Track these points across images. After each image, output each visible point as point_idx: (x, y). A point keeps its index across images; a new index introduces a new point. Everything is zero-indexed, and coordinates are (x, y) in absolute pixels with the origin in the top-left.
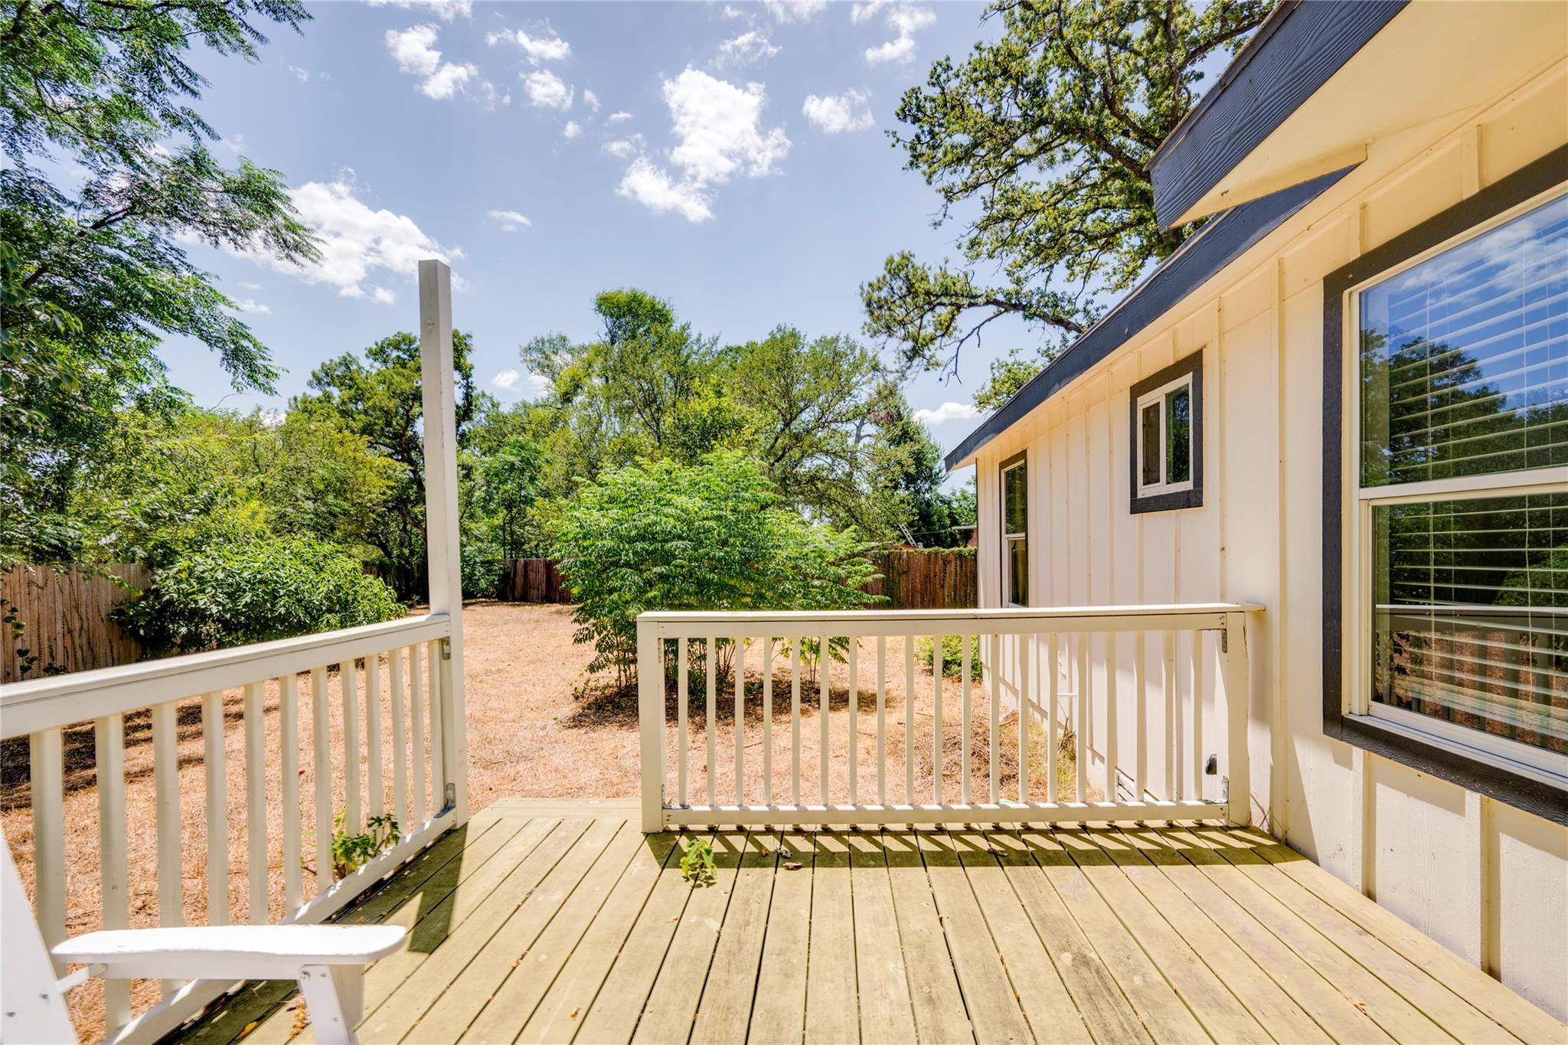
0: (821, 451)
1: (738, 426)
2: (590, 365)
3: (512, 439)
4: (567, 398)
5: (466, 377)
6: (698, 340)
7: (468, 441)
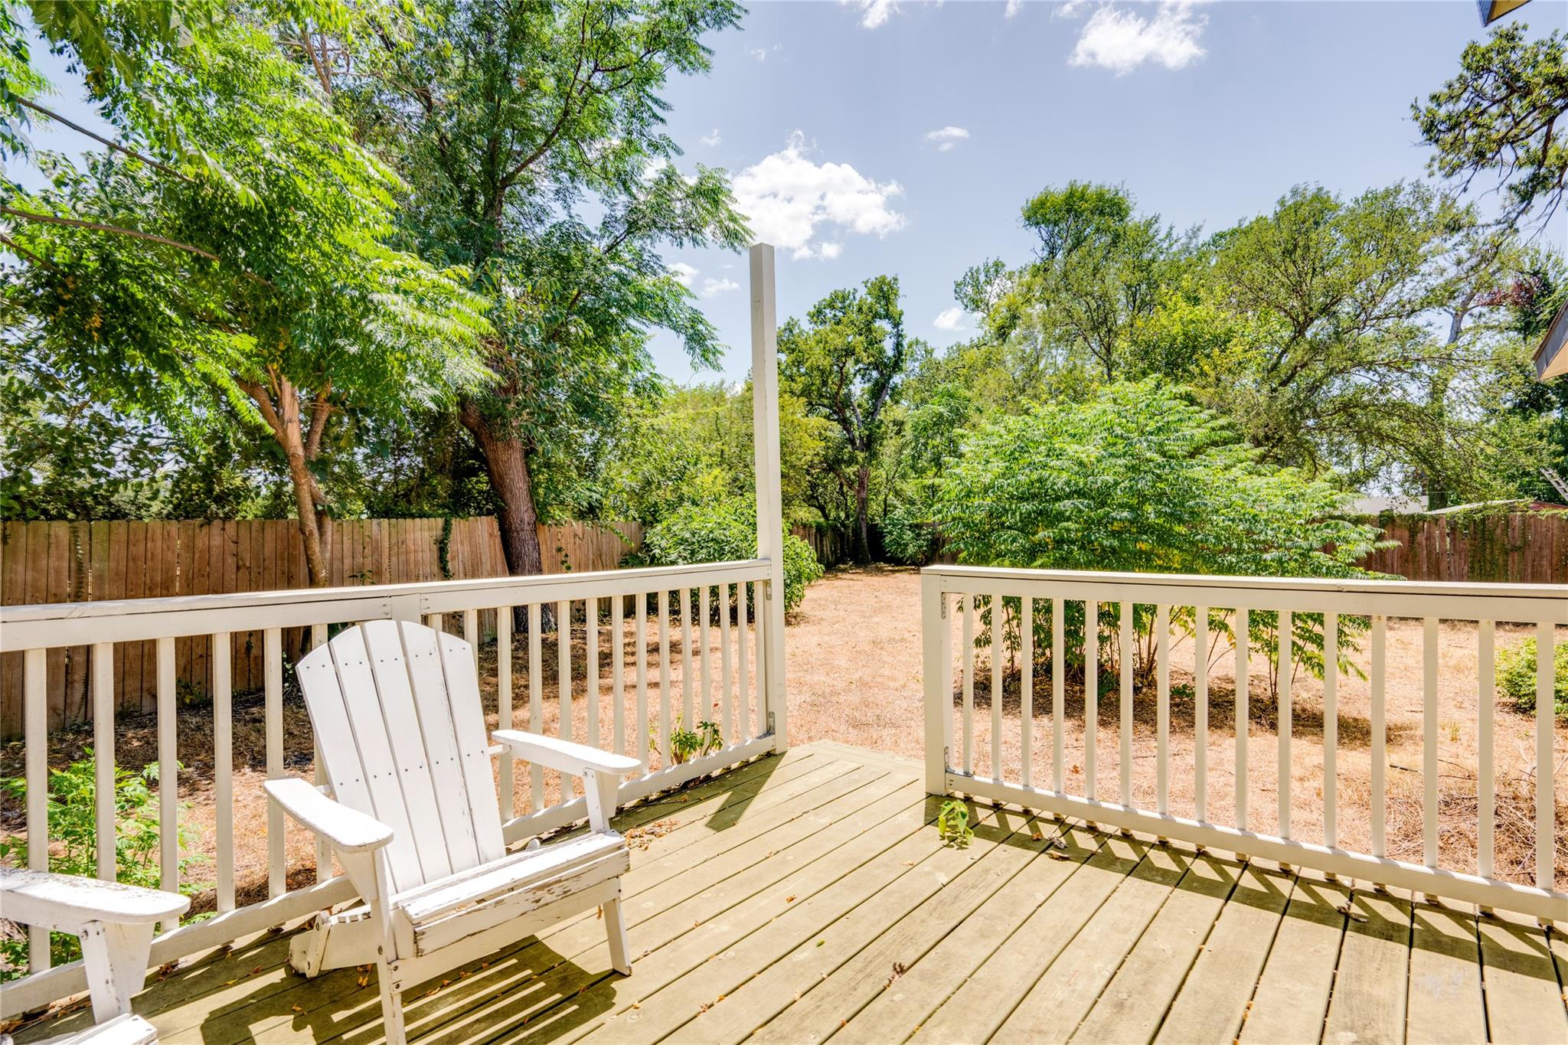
0: (1360, 364)
1: (1222, 342)
2: (1029, 289)
3: (941, 387)
4: (1002, 333)
5: (896, 325)
6: (1169, 235)
7: (900, 394)
